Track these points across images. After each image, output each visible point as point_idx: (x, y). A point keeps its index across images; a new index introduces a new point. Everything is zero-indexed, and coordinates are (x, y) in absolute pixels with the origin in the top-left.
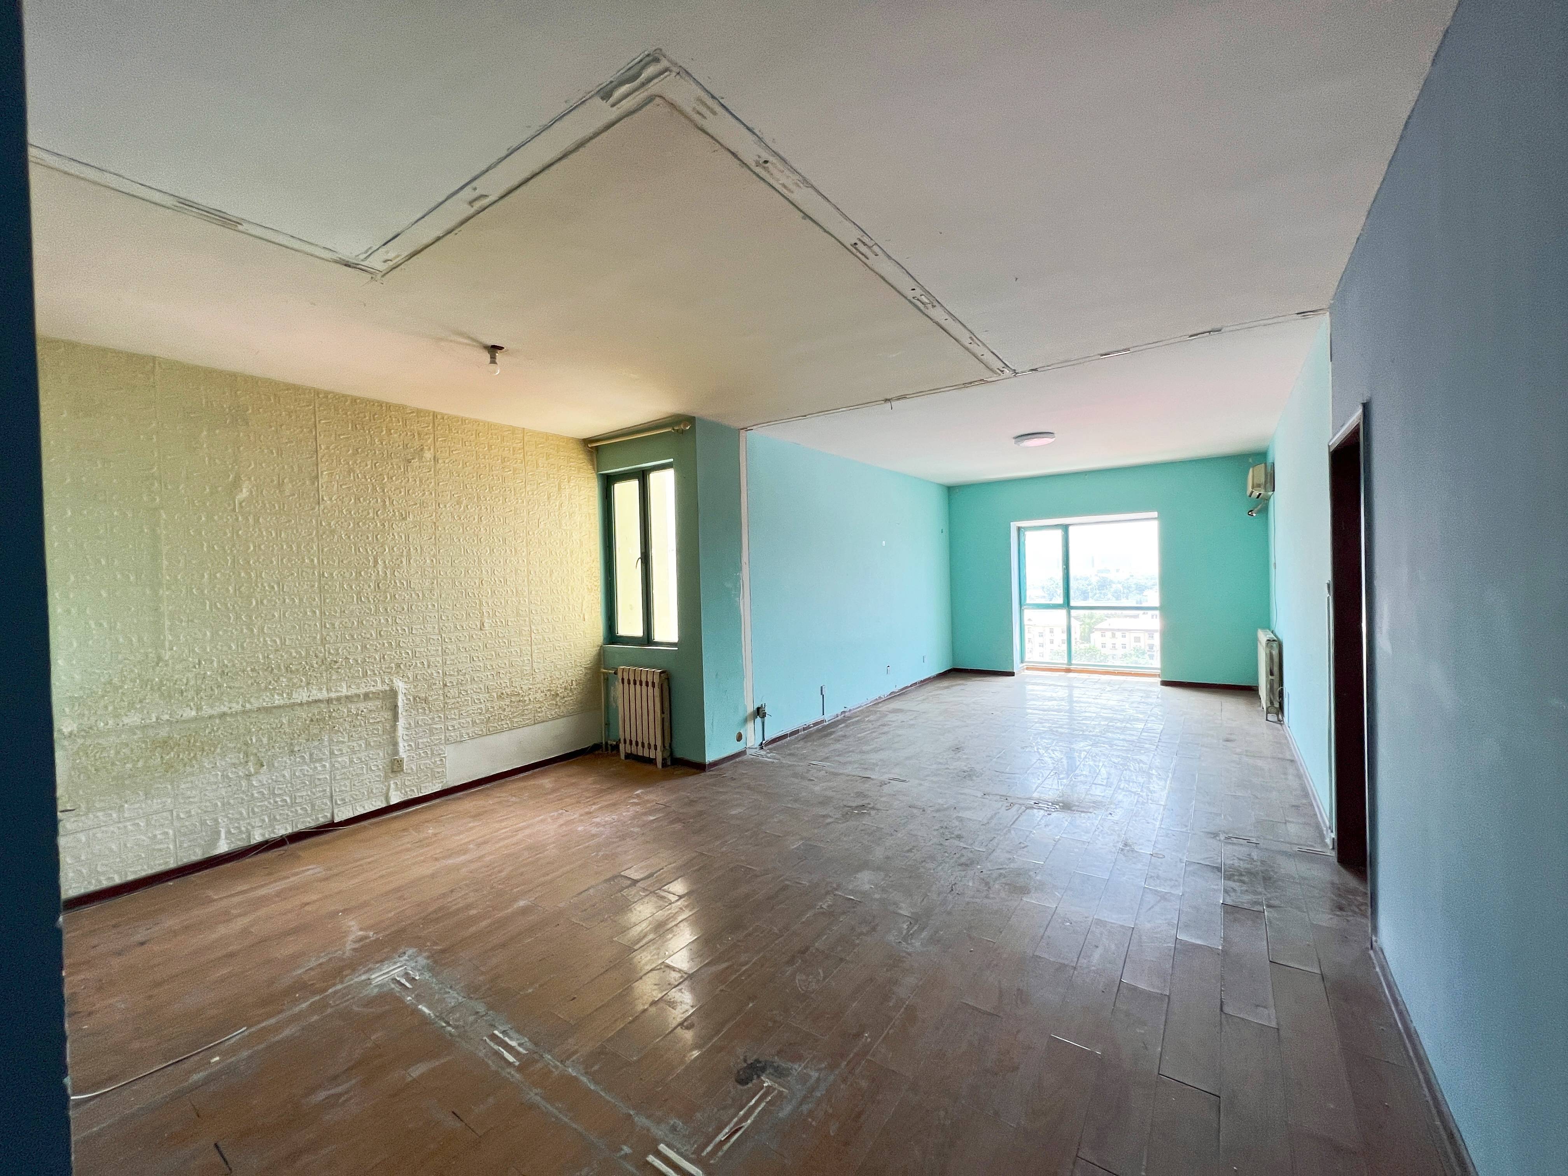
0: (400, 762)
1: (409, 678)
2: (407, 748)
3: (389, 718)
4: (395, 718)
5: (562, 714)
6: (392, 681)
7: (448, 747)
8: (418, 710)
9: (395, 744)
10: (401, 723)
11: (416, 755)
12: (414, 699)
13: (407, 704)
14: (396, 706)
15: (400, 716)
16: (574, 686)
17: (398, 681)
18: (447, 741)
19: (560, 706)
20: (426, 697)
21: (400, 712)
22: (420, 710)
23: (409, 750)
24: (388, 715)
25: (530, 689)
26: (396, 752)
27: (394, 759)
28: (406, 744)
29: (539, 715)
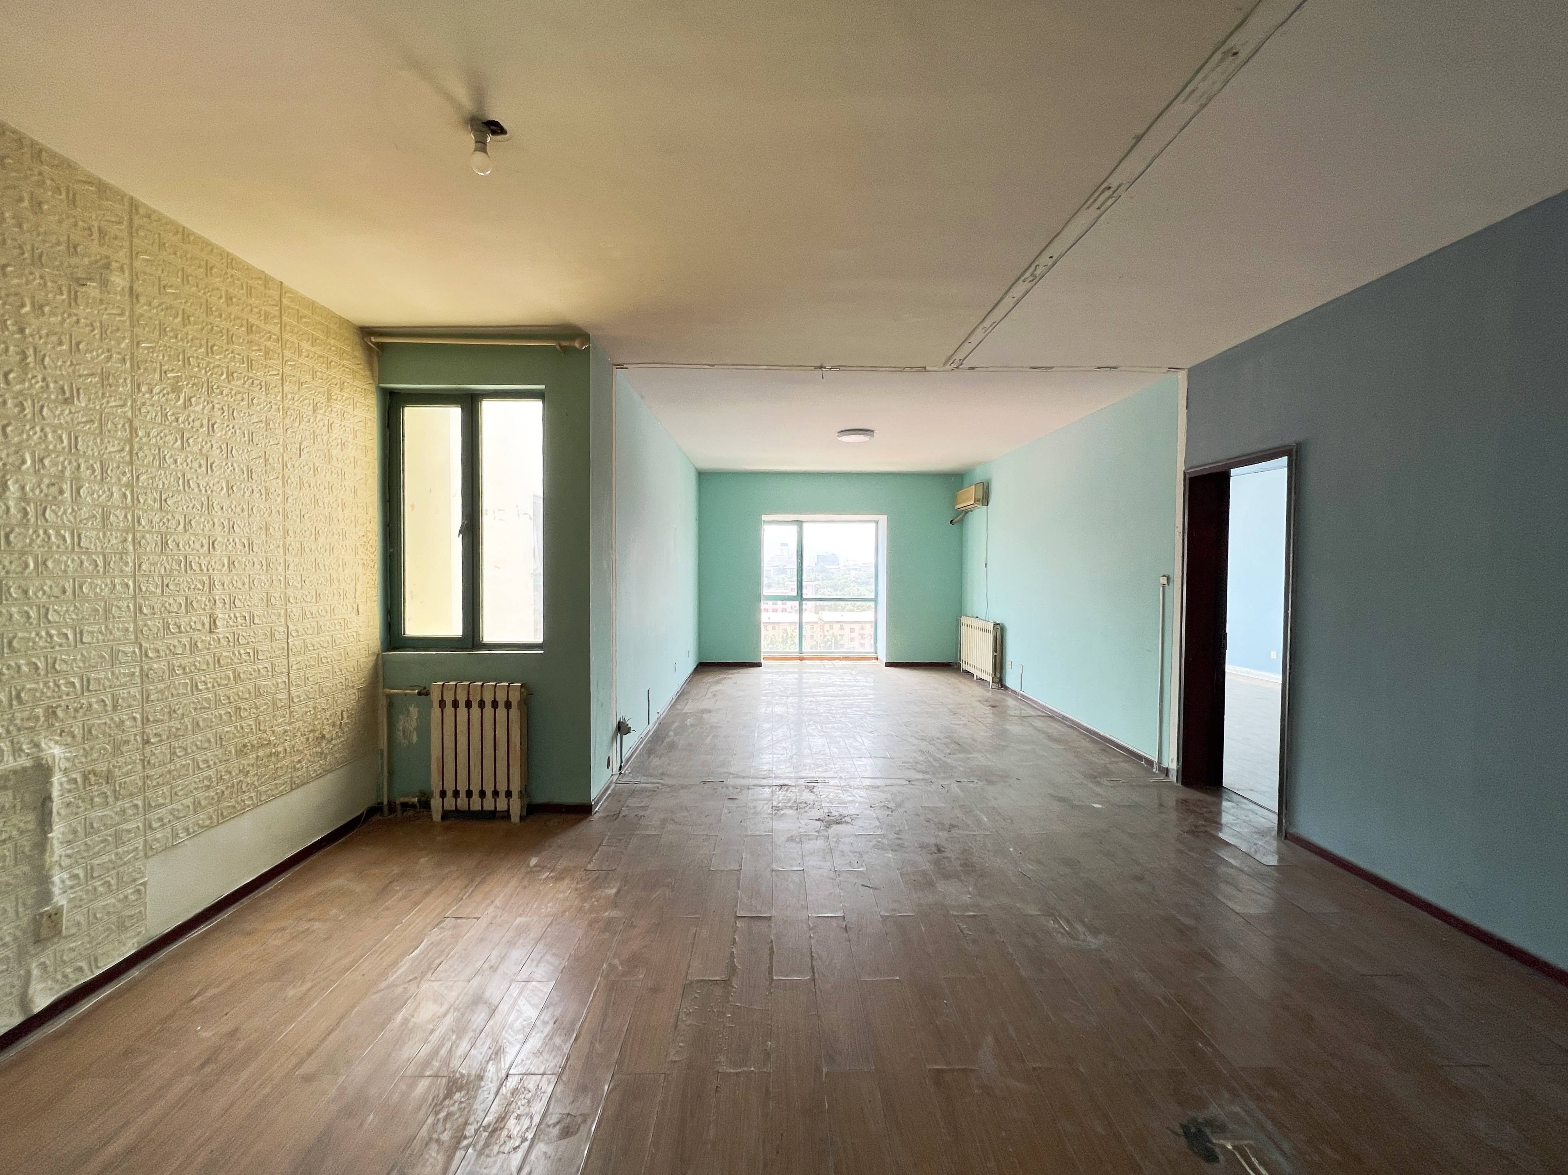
0: (55, 917)
1: (74, 737)
2: (68, 883)
3: (31, 826)
4: (44, 822)
5: (328, 768)
6: (37, 745)
7: (152, 862)
8: (92, 799)
9: (42, 880)
10: (58, 832)
11: (87, 892)
12: (85, 778)
13: (70, 791)
14: (47, 798)
15: (55, 818)
16: (345, 720)
17: (52, 744)
18: (149, 851)
19: (326, 754)
20: (109, 771)
21: (55, 810)
22: (97, 799)
23: (72, 887)
24: (28, 820)
25: (286, 731)
26: (45, 896)
27: (41, 915)
28: (65, 876)
29: (299, 773)
